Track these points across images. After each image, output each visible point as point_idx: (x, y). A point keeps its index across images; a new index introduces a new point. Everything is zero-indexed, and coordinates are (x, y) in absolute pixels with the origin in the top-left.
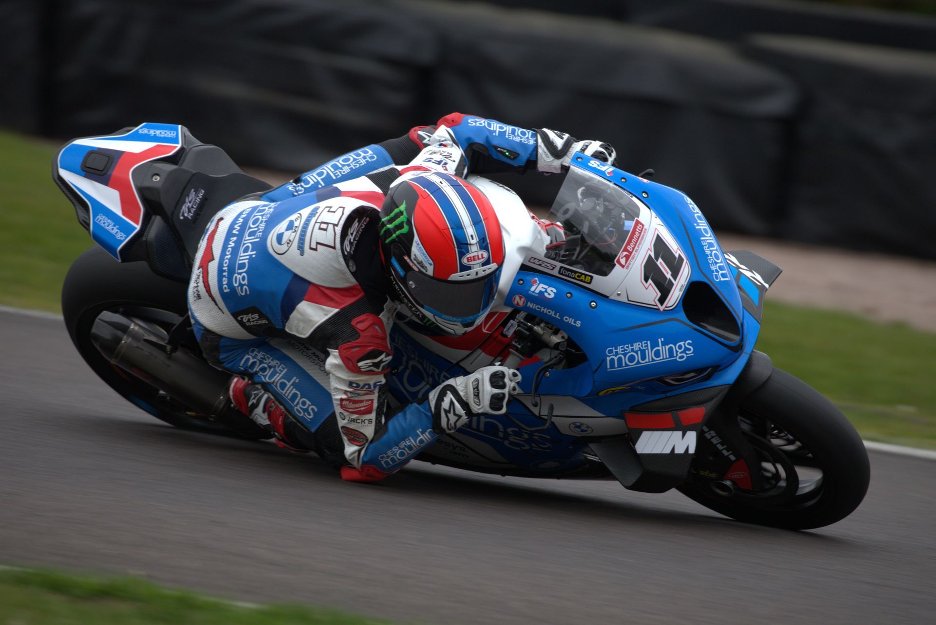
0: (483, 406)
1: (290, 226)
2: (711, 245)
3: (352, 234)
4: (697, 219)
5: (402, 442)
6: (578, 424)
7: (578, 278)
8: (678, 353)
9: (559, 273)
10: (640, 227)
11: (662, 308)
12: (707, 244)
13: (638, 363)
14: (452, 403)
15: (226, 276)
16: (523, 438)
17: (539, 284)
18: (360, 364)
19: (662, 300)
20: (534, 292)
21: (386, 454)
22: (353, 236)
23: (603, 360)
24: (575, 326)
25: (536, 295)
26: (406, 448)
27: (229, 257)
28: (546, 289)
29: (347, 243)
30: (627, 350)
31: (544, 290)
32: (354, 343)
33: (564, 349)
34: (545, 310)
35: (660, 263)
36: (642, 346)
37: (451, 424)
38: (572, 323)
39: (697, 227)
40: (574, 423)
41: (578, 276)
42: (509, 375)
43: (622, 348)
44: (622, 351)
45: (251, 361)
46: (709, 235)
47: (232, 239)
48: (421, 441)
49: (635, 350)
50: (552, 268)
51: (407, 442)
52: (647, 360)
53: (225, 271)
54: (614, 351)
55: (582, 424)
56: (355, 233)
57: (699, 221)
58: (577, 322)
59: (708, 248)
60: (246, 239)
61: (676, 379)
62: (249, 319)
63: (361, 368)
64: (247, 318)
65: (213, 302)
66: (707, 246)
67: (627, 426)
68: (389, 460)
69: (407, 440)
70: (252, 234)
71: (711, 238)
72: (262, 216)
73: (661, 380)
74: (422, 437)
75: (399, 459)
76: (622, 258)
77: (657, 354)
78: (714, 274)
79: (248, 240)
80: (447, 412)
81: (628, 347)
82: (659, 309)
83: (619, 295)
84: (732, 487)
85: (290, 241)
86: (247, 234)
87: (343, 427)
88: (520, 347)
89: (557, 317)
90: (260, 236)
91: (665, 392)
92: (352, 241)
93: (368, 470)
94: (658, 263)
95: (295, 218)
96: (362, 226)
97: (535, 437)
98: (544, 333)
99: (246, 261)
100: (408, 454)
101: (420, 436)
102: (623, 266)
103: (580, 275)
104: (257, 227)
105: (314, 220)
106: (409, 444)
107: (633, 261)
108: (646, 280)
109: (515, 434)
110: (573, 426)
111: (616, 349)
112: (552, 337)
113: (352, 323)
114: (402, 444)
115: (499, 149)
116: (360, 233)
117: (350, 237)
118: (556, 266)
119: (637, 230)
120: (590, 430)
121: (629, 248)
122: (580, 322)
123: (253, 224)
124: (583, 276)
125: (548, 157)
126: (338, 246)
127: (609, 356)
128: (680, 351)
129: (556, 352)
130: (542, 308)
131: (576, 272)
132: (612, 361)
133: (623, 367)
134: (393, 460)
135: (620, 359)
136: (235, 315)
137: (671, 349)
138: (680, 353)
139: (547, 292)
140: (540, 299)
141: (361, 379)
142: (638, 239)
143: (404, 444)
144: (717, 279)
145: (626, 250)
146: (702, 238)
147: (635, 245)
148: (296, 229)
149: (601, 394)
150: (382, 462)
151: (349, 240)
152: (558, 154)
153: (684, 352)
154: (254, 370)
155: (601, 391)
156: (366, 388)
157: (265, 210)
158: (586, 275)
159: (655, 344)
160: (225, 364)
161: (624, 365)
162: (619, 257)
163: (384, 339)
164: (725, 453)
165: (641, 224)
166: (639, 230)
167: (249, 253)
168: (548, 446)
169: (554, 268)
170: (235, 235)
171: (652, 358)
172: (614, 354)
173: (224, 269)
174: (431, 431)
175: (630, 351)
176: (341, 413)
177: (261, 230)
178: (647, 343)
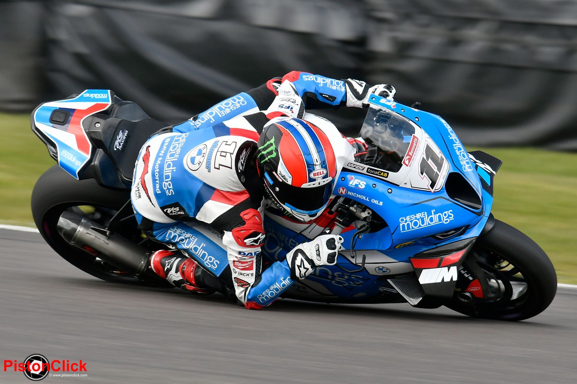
0: (323, 261)
1: (200, 153)
2: (460, 149)
3: (242, 159)
4: (450, 133)
5: (271, 286)
6: (381, 268)
7: (379, 175)
8: (444, 219)
9: (367, 172)
10: (416, 140)
11: (432, 191)
12: (457, 148)
13: (420, 226)
14: (302, 261)
15: (158, 183)
16: (344, 278)
17: (355, 180)
18: (245, 241)
19: (432, 185)
20: (351, 185)
21: (262, 294)
22: (243, 160)
23: (398, 226)
24: (379, 205)
25: (354, 187)
26: (274, 290)
27: (158, 170)
28: (359, 183)
29: (239, 165)
30: (412, 219)
31: (358, 183)
32: (242, 227)
33: (370, 221)
34: (359, 196)
35: (430, 162)
36: (422, 215)
37: (302, 274)
38: (377, 203)
39: (450, 138)
40: (378, 267)
41: (379, 173)
42: (337, 240)
43: (409, 217)
44: (409, 219)
45: (173, 234)
46: (458, 143)
47: (159, 159)
48: (284, 285)
49: (417, 218)
50: (362, 169)
51: (275, 286)
52: (425, 224)
53: (157, 180)
54: (405, 219)
55: (383, 267)
56: (244, 158)
57: (451, 134)
58: (380, 202)
59: (458, 151)
60: (168, 159)
61: (443, 235)
62: (172, 211)
63: (246, 243)
64: (171, 210)
65: (149, 200)
66: (458, 149)
67: (413, 267)
68: (264, 298)
69: (275, 285)
70: (172, 155)
71: (459, 144)
72: (178, 144)
73: (434, 236)
74: (284, 282)
75: (270, 297)
76: (406, 160)
77: (431, 220)
78: (463, 167)
79: (169, 159)
80: (299, 267)
81: (413, 217)
82: (431, 191)
83: (405, 184)
84: (470, 297)
85: (200, 162)
86: (168, 155)
87: (235, 278)
88: (341, 220)
89: (367, 200)
90: (178, 157)
91: (436, 244)
92: (243, 163)
93: (251, 305)
94: (429, 162)
95: (203, 148)
96: (248, 153)
97: (352, 277)
98: (357, 211)
99: (170, 174)
100: (276, 293)
101: (283, 282)
102: (407, 165)
103: (380, 172)
104: (175, 151)
105: (216, 150)
106: (276, 287)
107: (413, 162)
108: (422, 174)
109: (340, 276)
110: (377, 269)
111: (406, 218)
112: (362, 213)
113: (240, 215)
114: (272, 288)
115: (323, 95)
116: (247, 157)
117: (242, 161)
118: (365, 168)
119: (414, 142)
120: (388, 271)
121: (410, 154)
122: (382, 203)
123: (173, 149)
124: (383, 173)
125: (354, 99)
126: (234, 167)
127: (402, 223)
128: (445, 217)
129: (364, 223)
130: (358, 195)
131: (378, 171)
132: (403, 226)
133: (410, 229)
134: (266, 297)
135: (408, 225)
136: (162, 208)
137: (439, 216)
138: (446, 218)
139: (360, 185)
140: (356, 189)
141: (247, 250)
142: (415, 147)
143: (273, 287)
144: (465, 170)
145: (408, 155)
146: (454, 145)
147: (414, 151)
148: (204, 155)
149: (397, 247)
150: (260, 299)
151: (241, 162)
152: (360, 97)
153: (448, 218)
154: (176, 241)
155: (397, 246)
156: (250, 256)
157: (179, 140)
158: (384, 172)
159: (429, 214)
160: (156, 237)
161: (411, 228)
162: (404, 160)
163: (261, 225)
164: (466, 275)
165: (417, 138)
166: (415, 142)
167: (171, 168)
168: (360, 283)
169: (364, 169)
170: (160, 157)
171: (428, 223)
172: (405, 221)
173: (156, 178)
174: (289, 278)
175: (415, 219)
176: (233, 269)
177: (177, 153)
178: (424, 213)
